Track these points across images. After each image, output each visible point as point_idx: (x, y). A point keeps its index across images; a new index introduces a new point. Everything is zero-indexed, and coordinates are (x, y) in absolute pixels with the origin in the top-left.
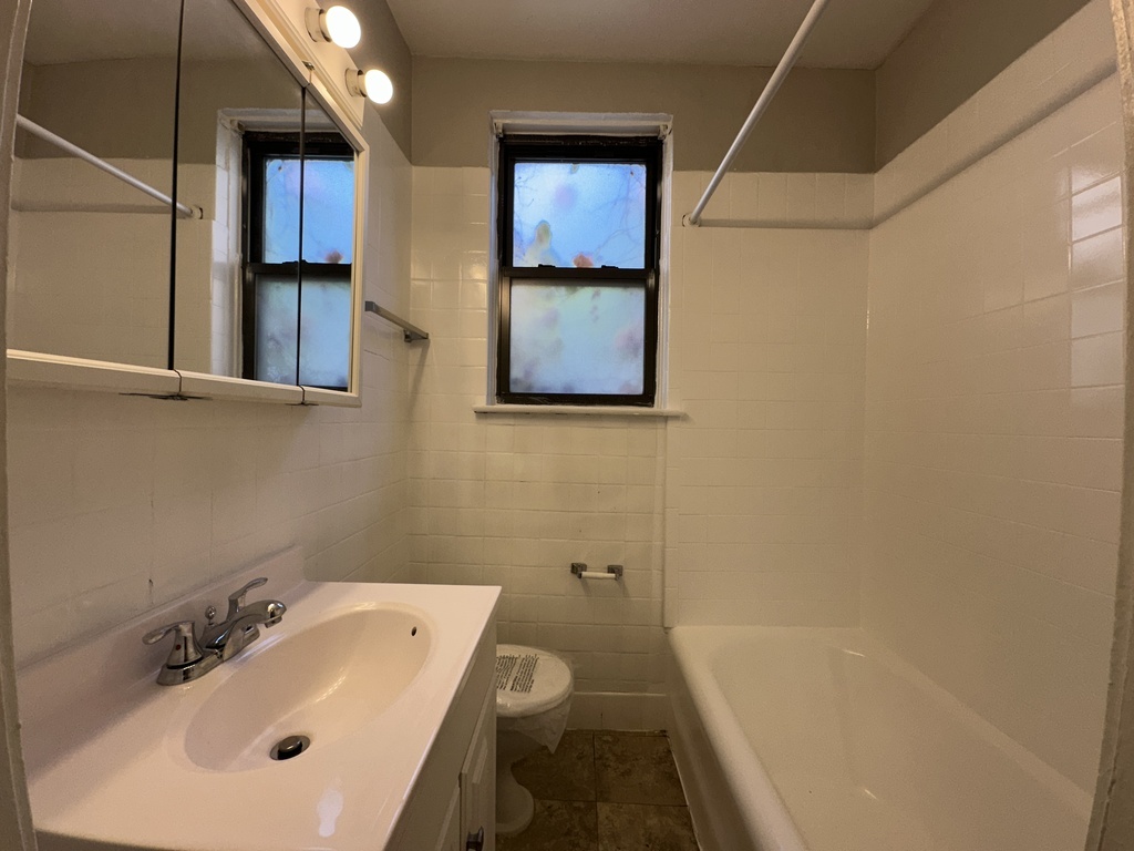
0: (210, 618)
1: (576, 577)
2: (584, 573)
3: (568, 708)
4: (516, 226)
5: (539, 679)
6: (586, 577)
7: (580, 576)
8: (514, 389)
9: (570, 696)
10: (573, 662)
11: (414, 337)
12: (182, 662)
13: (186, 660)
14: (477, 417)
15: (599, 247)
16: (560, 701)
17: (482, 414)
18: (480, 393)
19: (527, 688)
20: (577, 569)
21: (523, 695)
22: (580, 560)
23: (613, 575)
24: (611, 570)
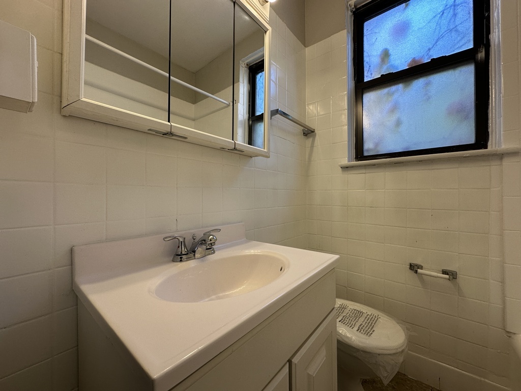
0: (194, 239)
1: (412, 273)
2: (419, 271)
3: (401, 359)
4: (366, 59)
5: (378, 330)
6: (422, 274)
7: (416, 272)
8: (366, 154)
9: (403, 351)
10: (408, 329)
11: (308, 133)
12: (180, 253)
13: (181, 253)
14: (343, 171)
15: (429, 49)
16: (394, 352)
17: (345, 168)
18: (344, 156)
19: (369, 334)
20: (414, 268)
21: (364, 336)
22: (417, 261)
23: (447, 276)
24: (444, 272)
